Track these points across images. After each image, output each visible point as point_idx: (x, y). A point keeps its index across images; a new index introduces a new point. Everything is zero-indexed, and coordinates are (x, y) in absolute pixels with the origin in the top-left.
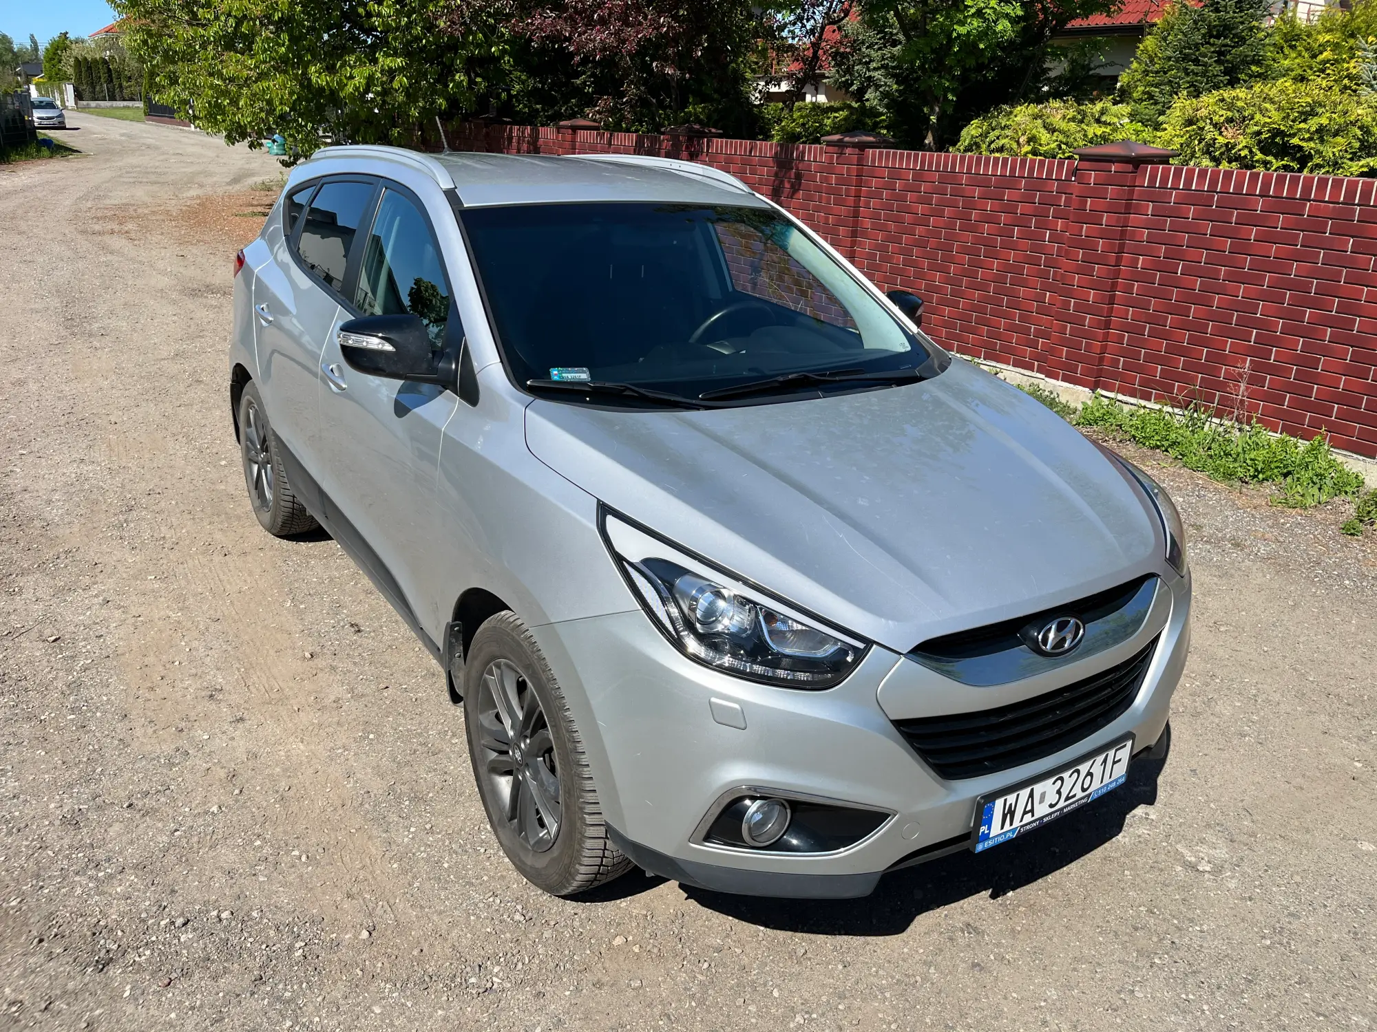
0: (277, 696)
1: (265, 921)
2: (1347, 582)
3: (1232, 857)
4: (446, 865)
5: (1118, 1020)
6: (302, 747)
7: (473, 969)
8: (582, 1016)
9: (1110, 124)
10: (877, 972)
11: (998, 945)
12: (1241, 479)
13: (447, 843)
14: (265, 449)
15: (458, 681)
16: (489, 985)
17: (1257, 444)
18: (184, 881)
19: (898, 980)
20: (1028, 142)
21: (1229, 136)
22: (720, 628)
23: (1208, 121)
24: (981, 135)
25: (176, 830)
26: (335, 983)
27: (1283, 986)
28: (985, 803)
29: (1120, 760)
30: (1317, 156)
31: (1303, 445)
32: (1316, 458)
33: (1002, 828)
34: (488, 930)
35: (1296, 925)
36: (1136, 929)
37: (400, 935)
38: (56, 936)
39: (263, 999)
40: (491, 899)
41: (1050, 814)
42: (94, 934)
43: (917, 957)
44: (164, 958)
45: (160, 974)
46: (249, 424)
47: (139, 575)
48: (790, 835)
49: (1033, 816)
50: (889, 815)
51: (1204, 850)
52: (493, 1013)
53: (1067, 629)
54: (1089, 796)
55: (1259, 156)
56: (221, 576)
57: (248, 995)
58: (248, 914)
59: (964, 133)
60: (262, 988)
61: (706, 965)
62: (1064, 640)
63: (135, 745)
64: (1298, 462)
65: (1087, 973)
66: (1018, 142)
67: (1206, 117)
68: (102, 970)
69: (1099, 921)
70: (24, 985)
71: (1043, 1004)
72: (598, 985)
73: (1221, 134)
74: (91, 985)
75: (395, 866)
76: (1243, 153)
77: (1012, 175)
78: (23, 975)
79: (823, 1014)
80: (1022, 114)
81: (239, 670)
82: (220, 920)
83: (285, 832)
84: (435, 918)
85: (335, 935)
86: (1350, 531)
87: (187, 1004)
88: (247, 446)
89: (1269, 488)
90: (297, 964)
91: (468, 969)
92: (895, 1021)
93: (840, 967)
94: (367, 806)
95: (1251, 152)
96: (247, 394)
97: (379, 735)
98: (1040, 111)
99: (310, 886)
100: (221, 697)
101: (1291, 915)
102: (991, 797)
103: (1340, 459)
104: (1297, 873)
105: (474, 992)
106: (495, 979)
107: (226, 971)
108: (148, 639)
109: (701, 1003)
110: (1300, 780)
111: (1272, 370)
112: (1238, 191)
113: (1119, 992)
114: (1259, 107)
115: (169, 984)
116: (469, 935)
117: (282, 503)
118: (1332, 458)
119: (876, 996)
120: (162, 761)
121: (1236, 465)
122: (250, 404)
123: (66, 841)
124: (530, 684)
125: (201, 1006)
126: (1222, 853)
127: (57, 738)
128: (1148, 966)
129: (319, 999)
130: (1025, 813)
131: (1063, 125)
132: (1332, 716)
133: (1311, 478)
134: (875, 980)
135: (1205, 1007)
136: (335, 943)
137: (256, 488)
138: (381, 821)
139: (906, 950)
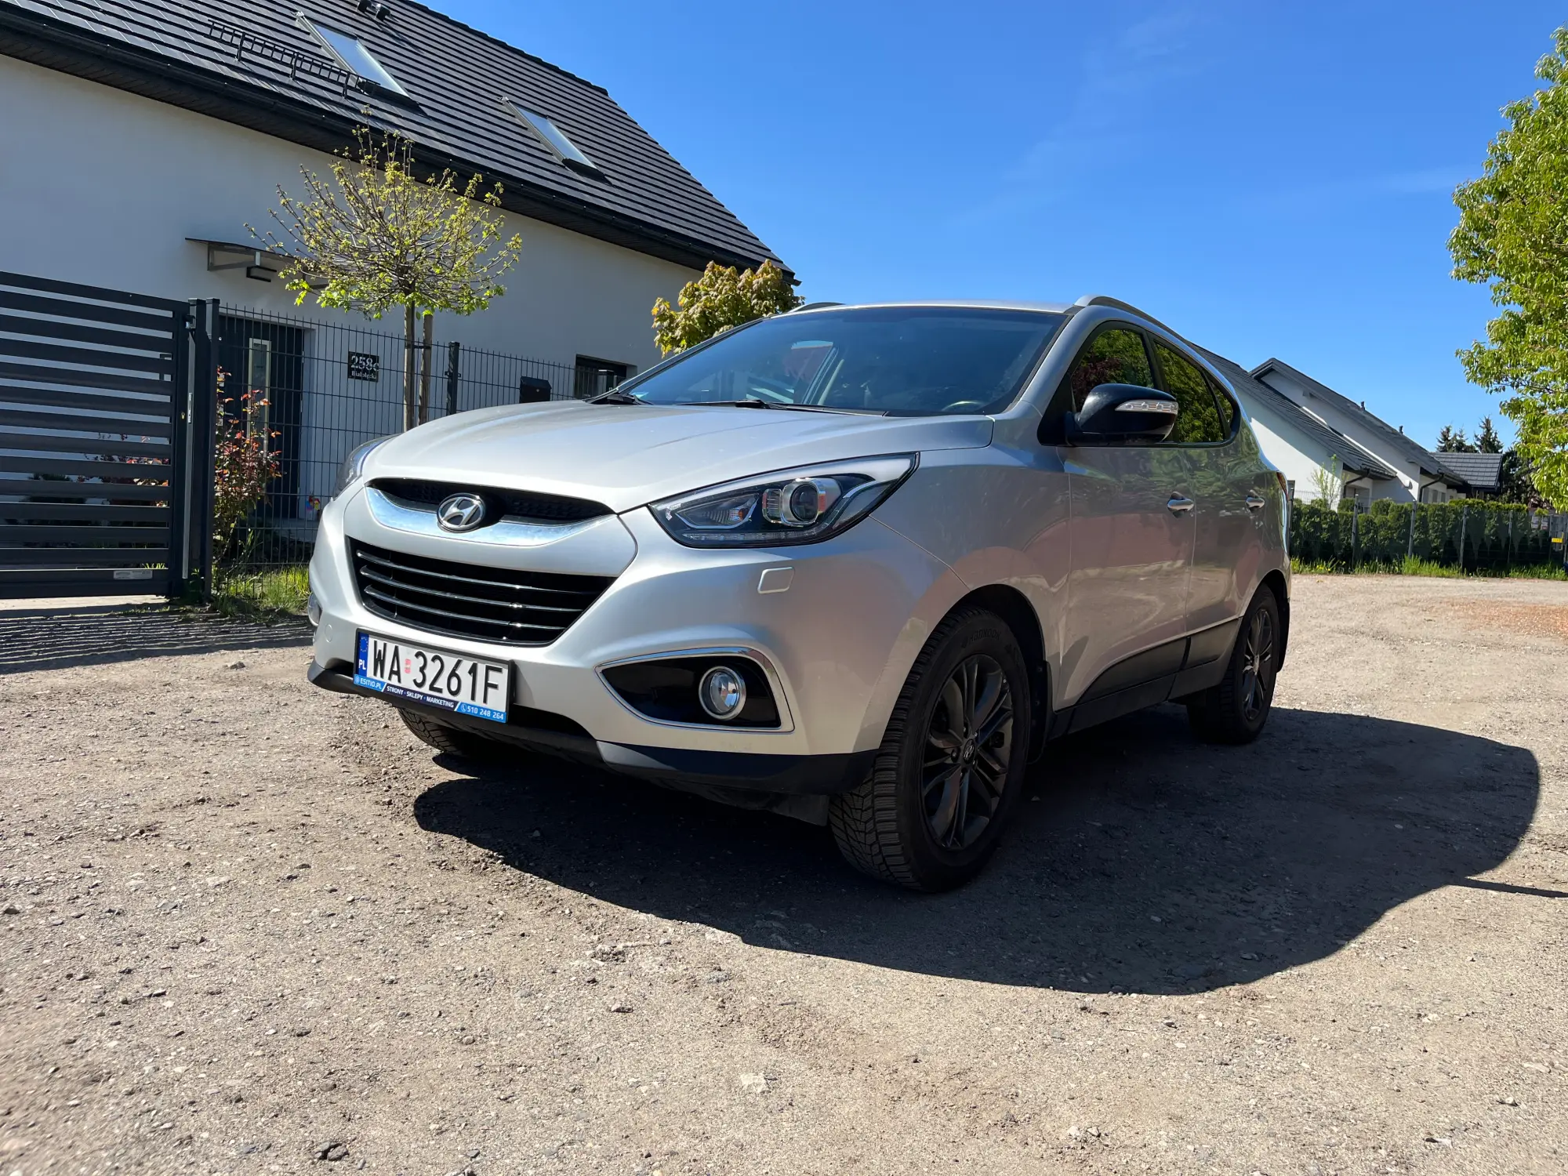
28: (361, 635)
29: (495, 686)
33: (375, 674)
41: (414, 692)
49: (399, 681)
50: (322, 611)
54: (456, 703)
102: (367, 632)
130: (392, 672)
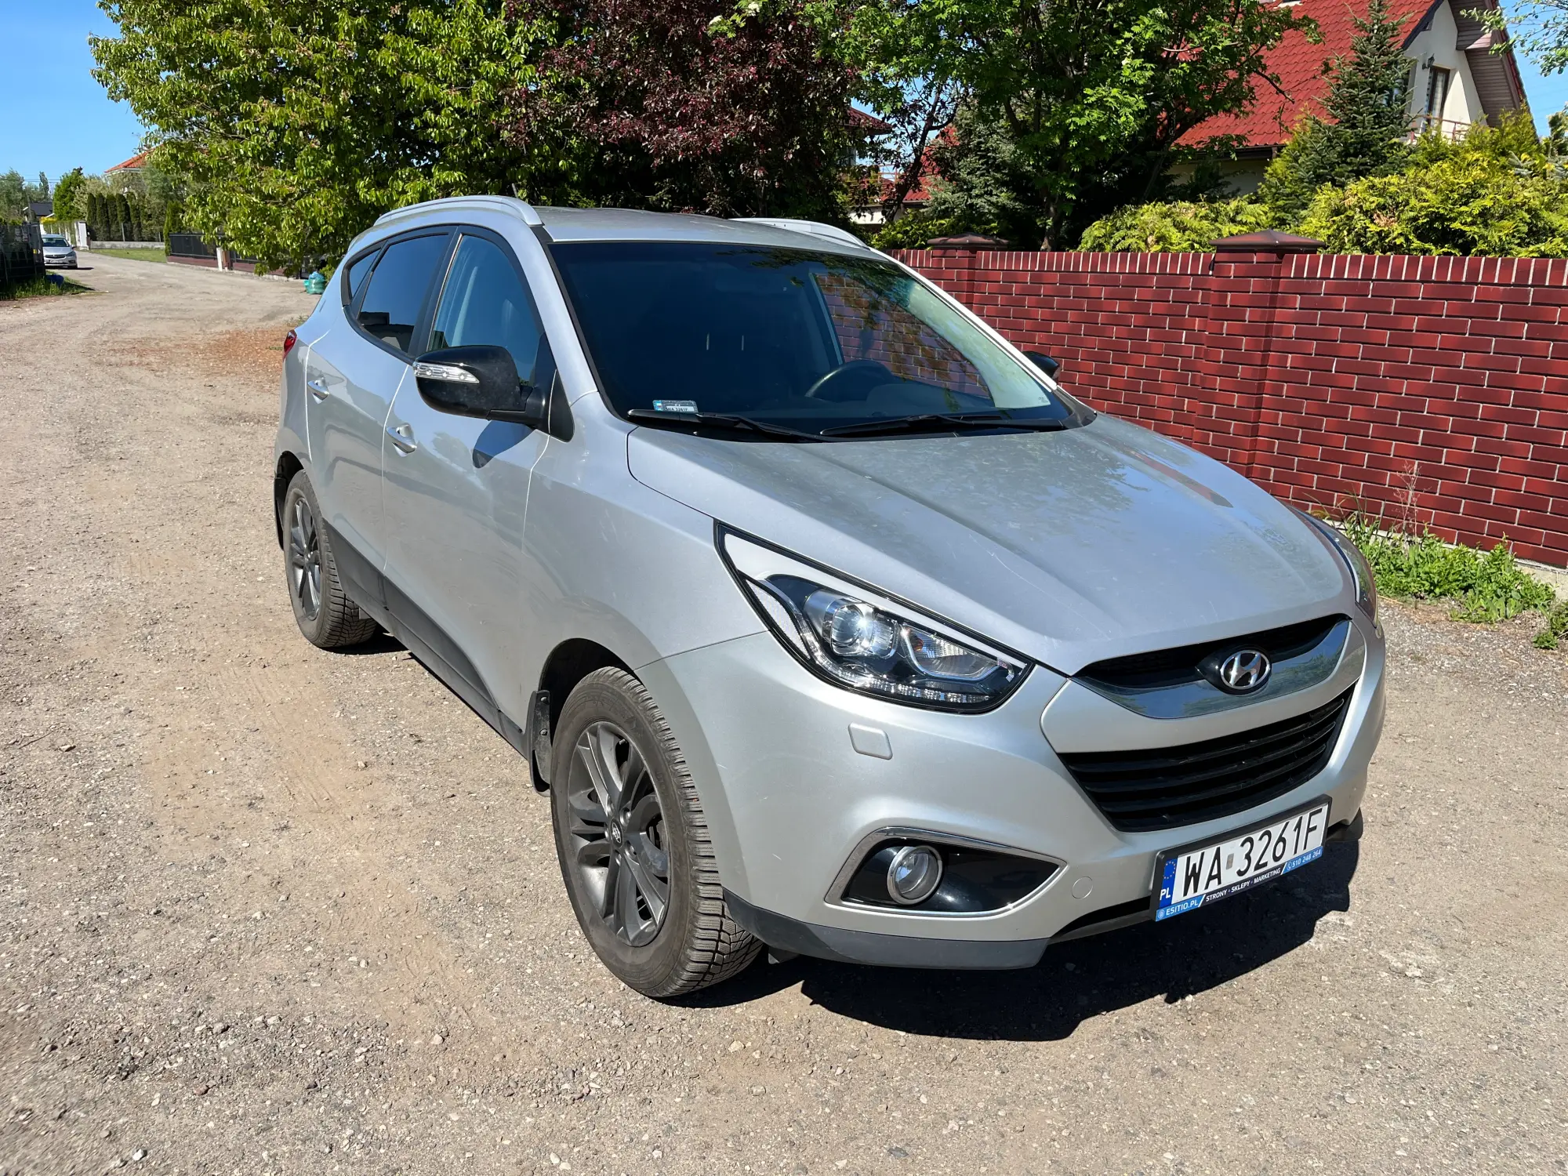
0: (327, 805)
1: (320, 1026)
2: (1546, 694)
3: (1444, 963)
4: (529, 971)
5: (1329, 1127)
6: (357, 853)
7: (566, 1075)
8: (696, 1123)
9: (1246, 224)
10: (1041, 1078)
11: (1181, 1050)
12: (1415, 595)
13: (530, 948)
14: (313, 544)
15: (544, 764)
16: (585, 1091)
17: (1431, 556)
18: (223, 987)
19: (1066, 1087)
20: (1157, 242)
21: (1382, 223)
22: (858, 650)
23: (1358, 210)
24: (1105, 236)
25: (212, 937)
26: (403, 1090)
27: (1518, 1092)
28: (1167, 859)
29: (1315, 828)
30: (1481, 241)
31: (1483, 556)
32: (1499, 569)
33: (1185, 894)
34: (582, 1035)
35: (1525, 1030)
36: (1341, 1035)
37: (479, 1039)
38: (71, 1043)
39: (320, 1106)
40: (584, 1005)
41: (1239, 883)
42: (117, 1041)
43: (1087, 1064)
44: (199, 1066)
45: (196, 1080)
46: (294, 522)
47: (167, 686)
48: (942, 892)
49: (1219, 883)
50: (1056, 866)
51: (1411, 956)
52: (591, 1121)
53: (1251, 664)
54: (1282, 866)
55: (1416, 243)
56: (260, 687)
57: (301, 1102)
58: (299, 1019)
59: (1085, 234)
60: (317, 1095)
61: (839, 1071)
62: (1248, 676)
63: (164, 852)
64: (1478, 574)
65: (1287, 1079)
66: (1146, 242)
67: (1355, 206)
68: (126, 1077)
69: (1295, 1026)
70: (33, 1093)
71: (1238, 1110)
72: (714, 1091)
73: (1372, 221)
74: (112, 1093)
75: (470, 971)
76: (1398, 241)
77: (1142, 272)
78: (33, 1083)
79: (981, 1121)
80: (1150, 214)
81: (282, 779)
82: (266, 1026)
83: (340, 939)
84: (519, 1024)
85: (401, 1041)
86: (1543, 644)
87: (228, 1113)
88: (291, 549)
89: (1447, 603)
90: (358, 1070)
91: (560, 1075)
92: (1067, 1128)
93: (997, 1073)
94: (435, 912)
95: (1407, 240)
96: (296, 485)
97: (445, 843)
98: (1169, 209)
99: (371, 992)
100: (262, 805)
101: (1517, 1020)
102: (1172, 854)
103: (1526, 571)
104: (1521, 979)
105: (568, 1098)
106: (592, 1084)
107: (273, 1078)
108: (177, 748)
109: (836, 1109)
110: (1513, 889)
111: (1444, 474)
112: (1396, 279)
113: (1327, 1099)
114: (1415, 192)
115: (206, 1092)
116: (559, 1041)
117: (332, 606)
118: (1518, 569)
119: (1041, 1103)
120: (195, 868)
121: (1409, 580)
122: (298, 497)
123: (83, 948)
124: (633, 743)
125: (245, 1114)
126: (1432, 959)
127: (72, 846)
128: (1359, 1070)
129: (385, 1106)
130: (1211, 878)
131: (1196, 224)
132: (1543, 825)
133: (1495, 591)
134: (1039, 1087)
135: (1430, 1113)
136: (402, 1049)
137: (300, 596)
138: (452, 927)
139: (1073, 1056)
